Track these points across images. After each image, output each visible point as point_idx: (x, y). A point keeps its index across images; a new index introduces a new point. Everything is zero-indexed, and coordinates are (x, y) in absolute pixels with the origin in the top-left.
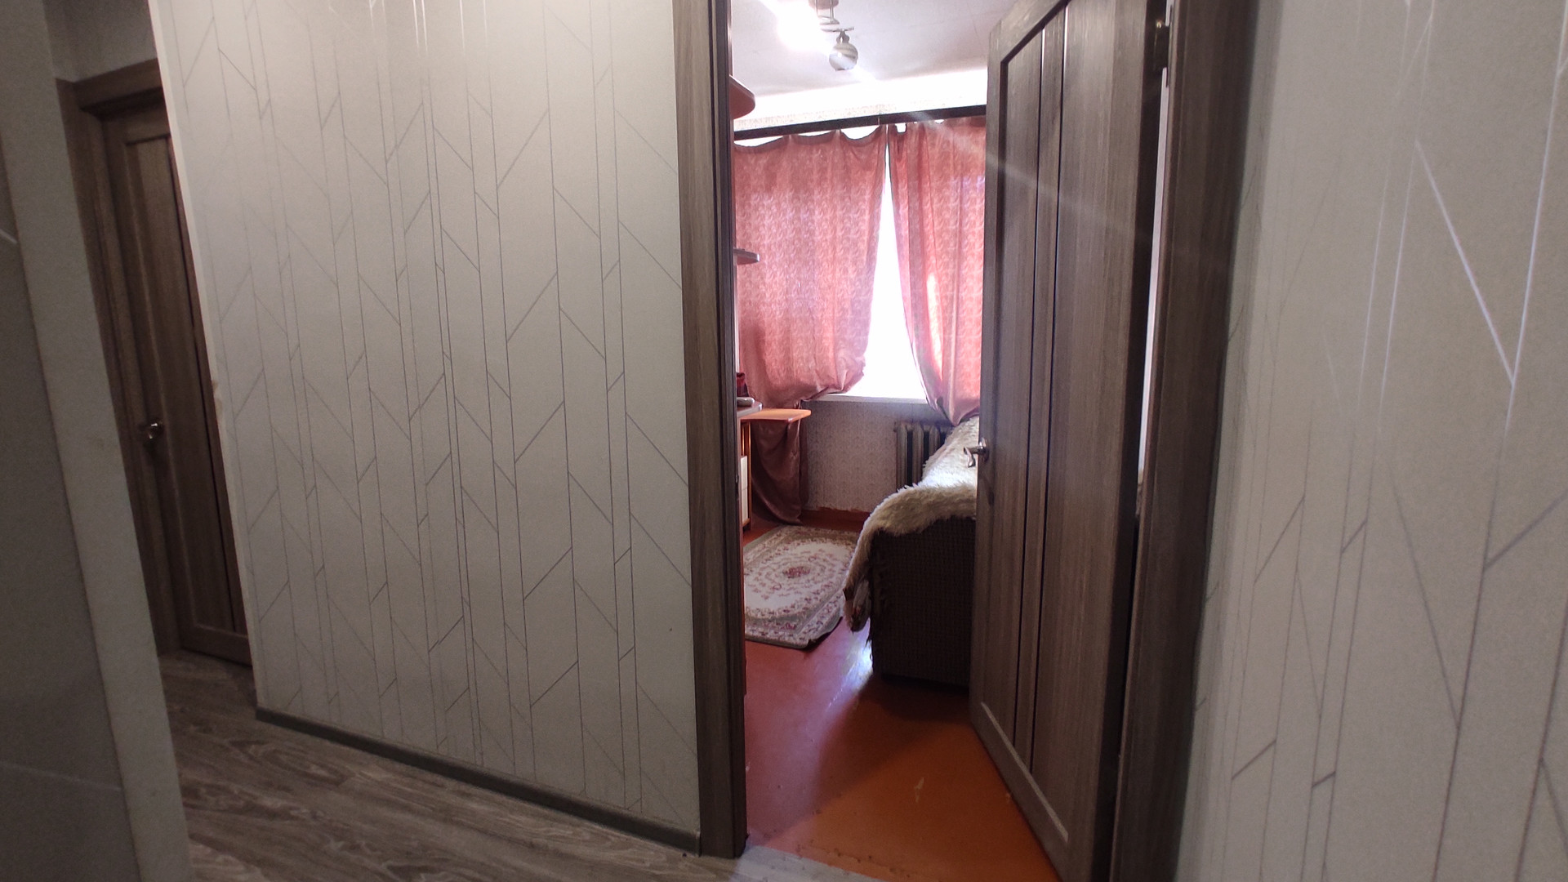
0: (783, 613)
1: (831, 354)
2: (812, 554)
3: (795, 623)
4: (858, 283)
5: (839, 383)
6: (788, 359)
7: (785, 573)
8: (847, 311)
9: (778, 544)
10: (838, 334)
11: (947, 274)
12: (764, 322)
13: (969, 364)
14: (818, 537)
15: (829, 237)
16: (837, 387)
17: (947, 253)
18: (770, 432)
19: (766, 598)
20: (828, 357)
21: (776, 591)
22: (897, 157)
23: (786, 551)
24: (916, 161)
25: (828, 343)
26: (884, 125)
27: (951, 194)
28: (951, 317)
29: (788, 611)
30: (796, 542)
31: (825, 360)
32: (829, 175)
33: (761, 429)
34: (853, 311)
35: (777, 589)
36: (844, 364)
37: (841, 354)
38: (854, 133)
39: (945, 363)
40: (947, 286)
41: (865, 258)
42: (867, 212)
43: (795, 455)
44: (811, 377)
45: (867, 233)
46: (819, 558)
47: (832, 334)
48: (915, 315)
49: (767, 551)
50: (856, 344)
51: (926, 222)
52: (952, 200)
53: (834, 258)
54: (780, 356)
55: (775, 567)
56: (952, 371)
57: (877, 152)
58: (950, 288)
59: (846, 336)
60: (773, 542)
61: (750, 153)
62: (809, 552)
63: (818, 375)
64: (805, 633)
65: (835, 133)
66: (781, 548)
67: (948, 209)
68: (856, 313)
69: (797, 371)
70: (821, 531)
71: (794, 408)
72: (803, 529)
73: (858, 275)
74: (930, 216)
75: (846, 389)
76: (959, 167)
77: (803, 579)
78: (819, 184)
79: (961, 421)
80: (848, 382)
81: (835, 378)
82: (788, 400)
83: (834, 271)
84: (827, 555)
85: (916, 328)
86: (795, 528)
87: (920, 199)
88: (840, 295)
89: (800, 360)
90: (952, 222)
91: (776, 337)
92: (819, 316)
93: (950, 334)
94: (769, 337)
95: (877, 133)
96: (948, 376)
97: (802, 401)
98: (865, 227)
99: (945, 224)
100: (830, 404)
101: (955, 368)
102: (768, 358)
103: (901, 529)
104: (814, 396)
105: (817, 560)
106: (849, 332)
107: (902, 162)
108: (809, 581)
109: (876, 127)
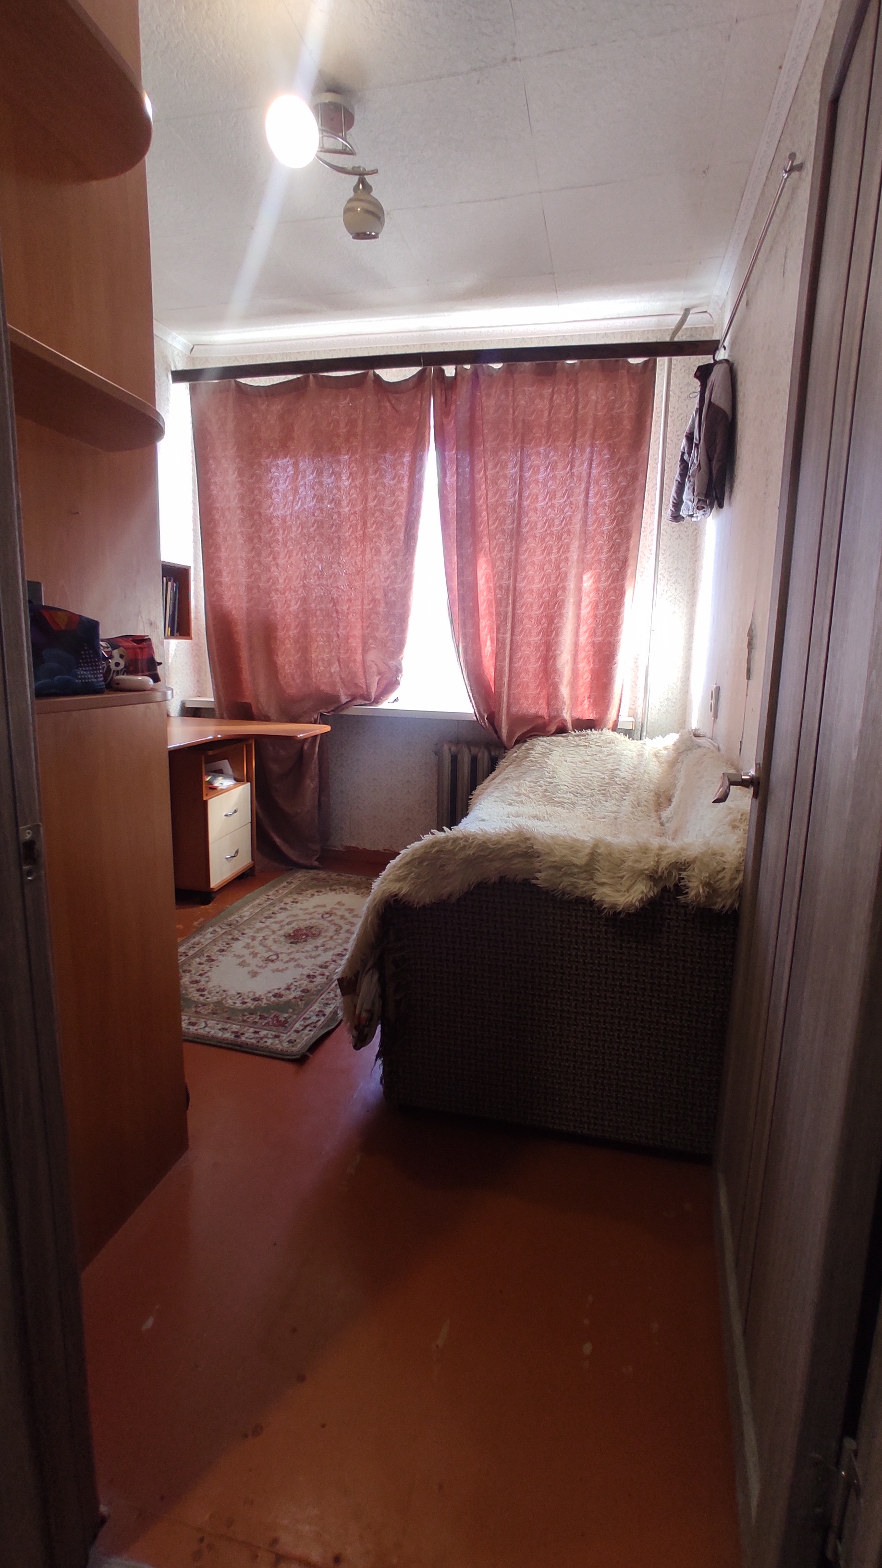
0: (273, 999)
1: (359, 657)
2: (328, 909)
3: (286, 1015)
4: (392, 568)
5: (369, 694)
6: (305, 661)
7: (288, 936)
8: (379, 601)
9: (286, 895)
10: (367, 631)
11: (502, 559)
12: (276, 614)
13: (527, 671)
14: (340, 884)
15: (358, 508)
16: (366, 698)
17: (503, 531)
18: (282, 753)
19: (254, 974)
20: (355, 661)
21: (270, 964)
22: (444, 412)
23: (294, 904)
24: (468, 415)
25: (356, 643)
26: (428, 367)
27: (511, 460)
28: (507, 613)
29: (281, 996)
30: (310, 892)
31: (352, 664)
32: (359, 429)
33: (271, 748)
34: (386, 603)
35: (272, 961)
36: (374, 669)
37: (372, 656)
38: (390, 375)
39: (499, 671)
40: (502, 573)
41: (402, 536)
42: (406, 479)
43: (312, 782)
44: (334, 685)
45: (405, 504)
46: (335, 914)
47: (360, 632)
48: (463, 609)
49: (271, 905)
50: (389, 644)
51: (478, 494)
52: (510, 465)
53: (364, 533)
54: (294, 657)
55: (275, 927)
56: (506, 680)
57: (419, 402)
58: (506, 576)
59: (378, 635)
60: (280, 891)
61: (260, 396)
62: (325, 906)
63: (343, 683)
64: (297, 1031)
65: (368, 373)
66: (288, 900)
67: (505, 477)
68: (390, 605)
69: (316, 677)
70: (344, 877)
71: (311, 723)
72: (322, 874)
73: (393, 556)
74: (483, 487)
75: (377, 701)
76: (520, 425)
77: (309, 946)
78: (347, 440)
79: (517, 742)
80: (380, 690)
81: (364, 687)
82: (305, 712)
83: (363, 553)
84: (347, 910)
85: (464, 625)
86: (312, 873)
87: (472, 464)
88: (370, 582)
89: (320, 663)
90: (510, 494)
91: (291, 633)
92: (345, 608)
93: (505, 633)
94: (283, 633)
95: (420, 376)
96: (502, 686)
97: (322, 715)
98: (403, 497)
99: (501, 496)
100: (358, 720)
101: (510, 677)
102: (280, 660)
103: (426, 897)
104: (337, 708)
105: (332, 918)
106: (381, 628)
107: (450, 417)
108: (317, 947)
109: (418, 369)
